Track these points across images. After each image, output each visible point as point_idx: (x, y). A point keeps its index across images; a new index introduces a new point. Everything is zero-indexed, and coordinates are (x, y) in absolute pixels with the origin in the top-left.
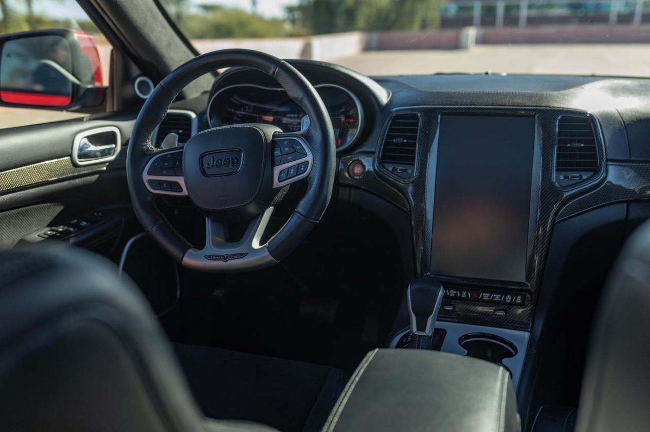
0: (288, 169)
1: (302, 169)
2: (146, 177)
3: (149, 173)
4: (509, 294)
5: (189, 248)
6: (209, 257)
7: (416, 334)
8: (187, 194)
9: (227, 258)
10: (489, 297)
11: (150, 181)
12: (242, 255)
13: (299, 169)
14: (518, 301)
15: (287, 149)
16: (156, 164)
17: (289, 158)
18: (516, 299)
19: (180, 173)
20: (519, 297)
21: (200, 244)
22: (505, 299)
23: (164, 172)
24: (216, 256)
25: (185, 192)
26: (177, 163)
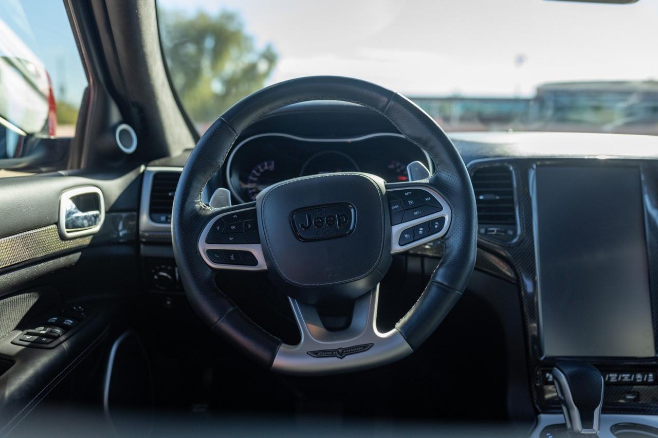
0: (416, 228)
1: (436, 226)
2: (203, 247)
3: (209, 241)
4: (640, 372)
5: (279, 344)
6: (317, 354)
7: (583, 432)
8: (265, 268)
9: (343, 352)
10: (617, 378)
11: (210, 253)
12: (365, 348)
13: (430, 228)
14: (651, 380)
15: (411, 202)
16: (218, 228)
17: (416, 213)
18: (648, 377)
19: (255, 239)
20: (651, 375)
21: (293, 338)
22: (635, 379)
23: (231, 239)
24: (324, 351)
25: (262, 265)
26: (250, 226)
